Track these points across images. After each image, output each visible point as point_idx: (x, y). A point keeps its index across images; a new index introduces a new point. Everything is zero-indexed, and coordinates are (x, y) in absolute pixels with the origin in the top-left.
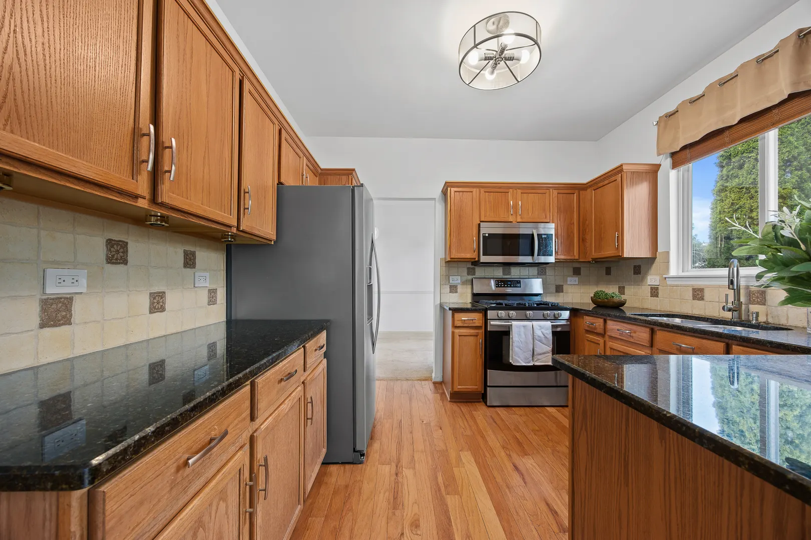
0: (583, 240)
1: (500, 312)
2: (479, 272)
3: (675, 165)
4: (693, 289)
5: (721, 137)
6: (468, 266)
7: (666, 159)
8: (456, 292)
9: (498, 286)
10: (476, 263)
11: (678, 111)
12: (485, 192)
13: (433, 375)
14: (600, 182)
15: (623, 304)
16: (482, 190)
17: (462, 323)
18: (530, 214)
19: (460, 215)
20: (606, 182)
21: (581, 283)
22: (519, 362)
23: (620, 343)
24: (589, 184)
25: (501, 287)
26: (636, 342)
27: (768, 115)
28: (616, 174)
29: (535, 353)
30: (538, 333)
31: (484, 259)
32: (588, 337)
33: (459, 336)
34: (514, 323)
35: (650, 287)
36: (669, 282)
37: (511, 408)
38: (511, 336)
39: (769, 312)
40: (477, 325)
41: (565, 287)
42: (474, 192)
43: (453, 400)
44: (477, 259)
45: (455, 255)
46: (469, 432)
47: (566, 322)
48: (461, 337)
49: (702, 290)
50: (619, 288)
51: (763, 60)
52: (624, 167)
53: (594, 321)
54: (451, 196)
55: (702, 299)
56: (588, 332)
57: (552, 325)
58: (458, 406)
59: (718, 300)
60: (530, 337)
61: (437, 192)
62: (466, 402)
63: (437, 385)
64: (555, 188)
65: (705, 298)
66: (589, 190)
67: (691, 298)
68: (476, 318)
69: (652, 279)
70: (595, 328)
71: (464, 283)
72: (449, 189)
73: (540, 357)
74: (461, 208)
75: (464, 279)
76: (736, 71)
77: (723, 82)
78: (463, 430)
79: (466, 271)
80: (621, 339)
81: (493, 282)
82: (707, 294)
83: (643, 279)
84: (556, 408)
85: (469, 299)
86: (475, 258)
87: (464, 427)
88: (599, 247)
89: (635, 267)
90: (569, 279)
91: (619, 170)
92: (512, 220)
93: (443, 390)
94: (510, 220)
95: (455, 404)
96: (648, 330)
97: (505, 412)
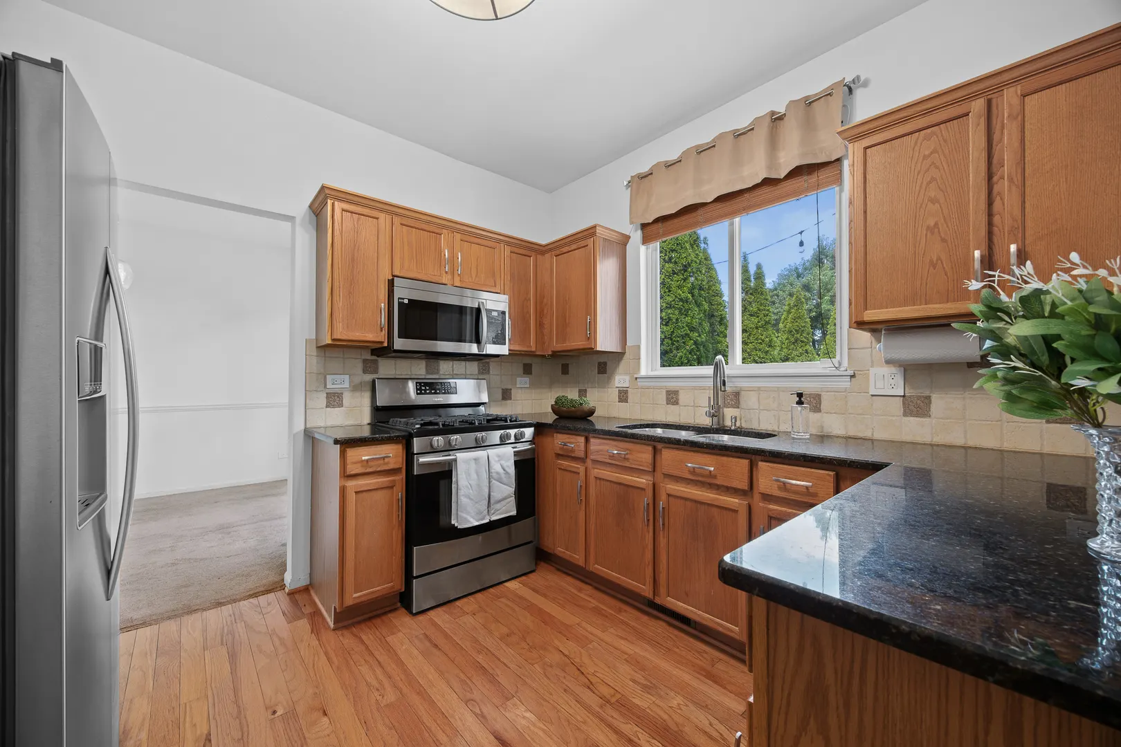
0: (540, 324)
1: (436, 438)
2: (387, 368)
3: (646, 240)
4: (667, 391)
5: (694, 214)
6: (363, 357)
7: (636, 231)
8: (341, 405)
9: (421, 391)
10: (382, 351)
11: (652, 174)
12: (401, 224)
13: (288, 577)
14: (565, 245)
15: (591, 412)
16: (397, 220)
17: (362, 466)
18: (474, 276)
19: (353, 260)
20: (574, 247)
21: (533, 385)
22: (469, 521)
23: (609, 469)
24: (549, 247)
25: (425, 393)
26: (633, 466)
27: (739, 200)
28: (586, 238)
29: (492, 501)
30: (496, 467)
31: (399, 344)
32: (561, 464)
33: (357, 493)
34: (460, 456)
35: (618, 389)
36: (640, 383)
37: (453, 603)
38: (454, 480)
39: (743, 415)
40: (391, 466)
41: (513, 392)
42: (382, 220)
43: (341, 625)
44: (386, 344)
45: (341, 333)
46: (391, 696)
47: (530, 445)
48: (360, 495)
49: (676, 393)
50: (580, 391)
51: (739, 135)
52: (598, 230)
53: (567, 440)
54: (336, 217)
55: (676, 403)
56: (558, 456)
57: (514, 452)
58: (355, 636)
59: (693, 404)
60: (485, 476)
61: (300, 206)
62: (370, 619)
63: (297, 596)
64: (508, 244)
65: (681, 402)
66: (547, 256)
67: (665, 402)
68: (391, 453)
69: (620, 379)
70: (572, 450)
71: (356, 388)
72: (329, 202)
73: (498, 506)
74: (355, 246)
75: (357, 380)
76: (714, 140)
77: (701, 150)
78: (376, 694)
79: (360, 366)
80: (610, 464)
81: (411, 386)
82: (683, 397)
83: (610, 379)
84: (518, 580)
85: (366, 417)
86: (382, 343)
87: (377, 685)
88: (562, 336)
89: (600, 364)
90: (519, 379)
91: (591, 232)
92: (446, 282)
93: (315, 603)
94: (444, 282)
95: (345, 632)
96: (650, 448)
97: (447, 617)
